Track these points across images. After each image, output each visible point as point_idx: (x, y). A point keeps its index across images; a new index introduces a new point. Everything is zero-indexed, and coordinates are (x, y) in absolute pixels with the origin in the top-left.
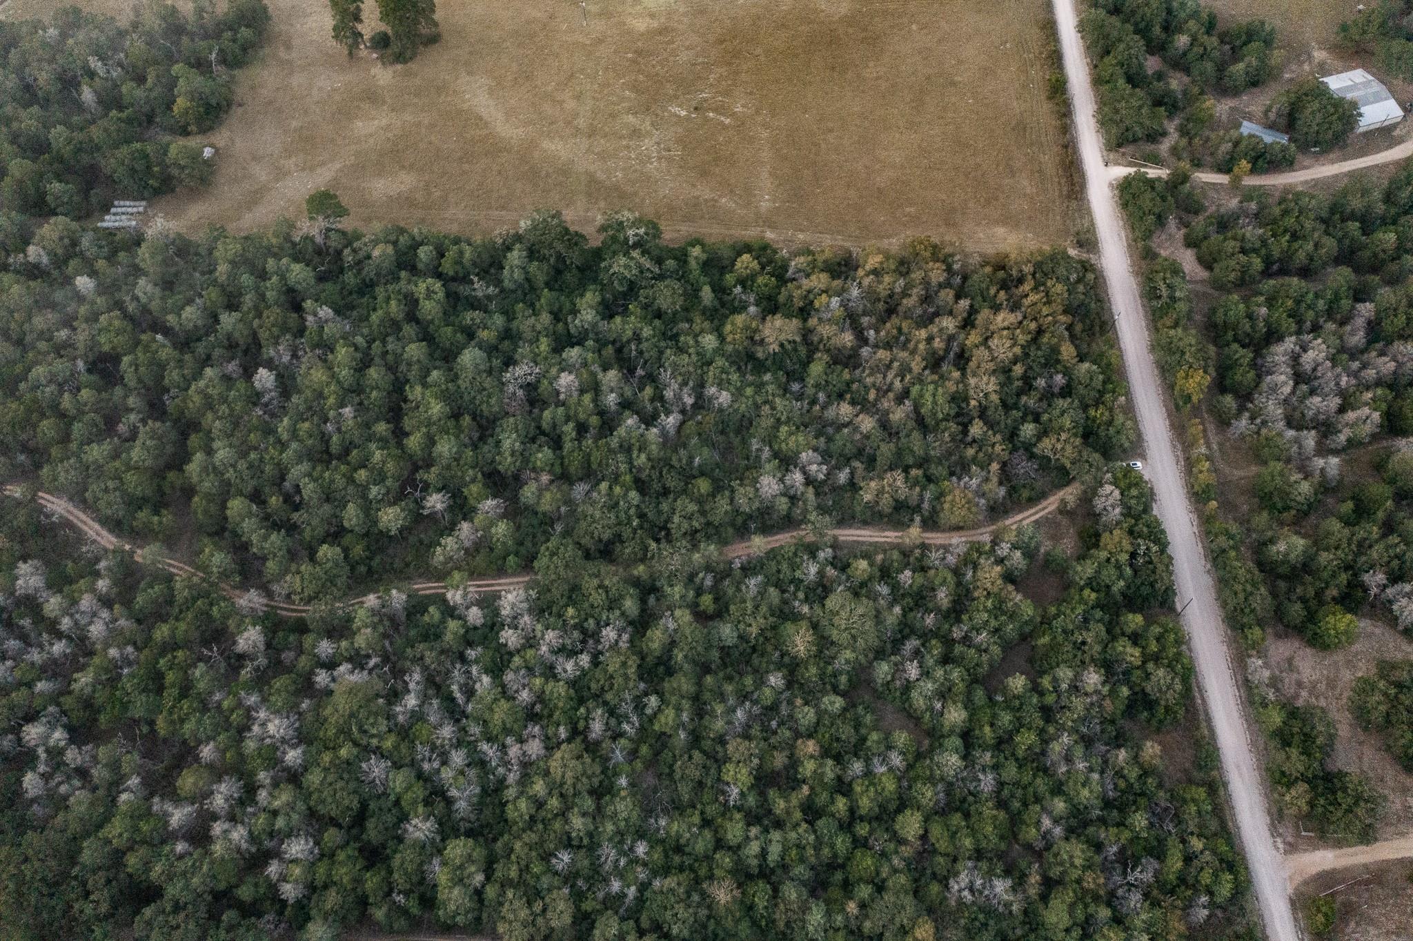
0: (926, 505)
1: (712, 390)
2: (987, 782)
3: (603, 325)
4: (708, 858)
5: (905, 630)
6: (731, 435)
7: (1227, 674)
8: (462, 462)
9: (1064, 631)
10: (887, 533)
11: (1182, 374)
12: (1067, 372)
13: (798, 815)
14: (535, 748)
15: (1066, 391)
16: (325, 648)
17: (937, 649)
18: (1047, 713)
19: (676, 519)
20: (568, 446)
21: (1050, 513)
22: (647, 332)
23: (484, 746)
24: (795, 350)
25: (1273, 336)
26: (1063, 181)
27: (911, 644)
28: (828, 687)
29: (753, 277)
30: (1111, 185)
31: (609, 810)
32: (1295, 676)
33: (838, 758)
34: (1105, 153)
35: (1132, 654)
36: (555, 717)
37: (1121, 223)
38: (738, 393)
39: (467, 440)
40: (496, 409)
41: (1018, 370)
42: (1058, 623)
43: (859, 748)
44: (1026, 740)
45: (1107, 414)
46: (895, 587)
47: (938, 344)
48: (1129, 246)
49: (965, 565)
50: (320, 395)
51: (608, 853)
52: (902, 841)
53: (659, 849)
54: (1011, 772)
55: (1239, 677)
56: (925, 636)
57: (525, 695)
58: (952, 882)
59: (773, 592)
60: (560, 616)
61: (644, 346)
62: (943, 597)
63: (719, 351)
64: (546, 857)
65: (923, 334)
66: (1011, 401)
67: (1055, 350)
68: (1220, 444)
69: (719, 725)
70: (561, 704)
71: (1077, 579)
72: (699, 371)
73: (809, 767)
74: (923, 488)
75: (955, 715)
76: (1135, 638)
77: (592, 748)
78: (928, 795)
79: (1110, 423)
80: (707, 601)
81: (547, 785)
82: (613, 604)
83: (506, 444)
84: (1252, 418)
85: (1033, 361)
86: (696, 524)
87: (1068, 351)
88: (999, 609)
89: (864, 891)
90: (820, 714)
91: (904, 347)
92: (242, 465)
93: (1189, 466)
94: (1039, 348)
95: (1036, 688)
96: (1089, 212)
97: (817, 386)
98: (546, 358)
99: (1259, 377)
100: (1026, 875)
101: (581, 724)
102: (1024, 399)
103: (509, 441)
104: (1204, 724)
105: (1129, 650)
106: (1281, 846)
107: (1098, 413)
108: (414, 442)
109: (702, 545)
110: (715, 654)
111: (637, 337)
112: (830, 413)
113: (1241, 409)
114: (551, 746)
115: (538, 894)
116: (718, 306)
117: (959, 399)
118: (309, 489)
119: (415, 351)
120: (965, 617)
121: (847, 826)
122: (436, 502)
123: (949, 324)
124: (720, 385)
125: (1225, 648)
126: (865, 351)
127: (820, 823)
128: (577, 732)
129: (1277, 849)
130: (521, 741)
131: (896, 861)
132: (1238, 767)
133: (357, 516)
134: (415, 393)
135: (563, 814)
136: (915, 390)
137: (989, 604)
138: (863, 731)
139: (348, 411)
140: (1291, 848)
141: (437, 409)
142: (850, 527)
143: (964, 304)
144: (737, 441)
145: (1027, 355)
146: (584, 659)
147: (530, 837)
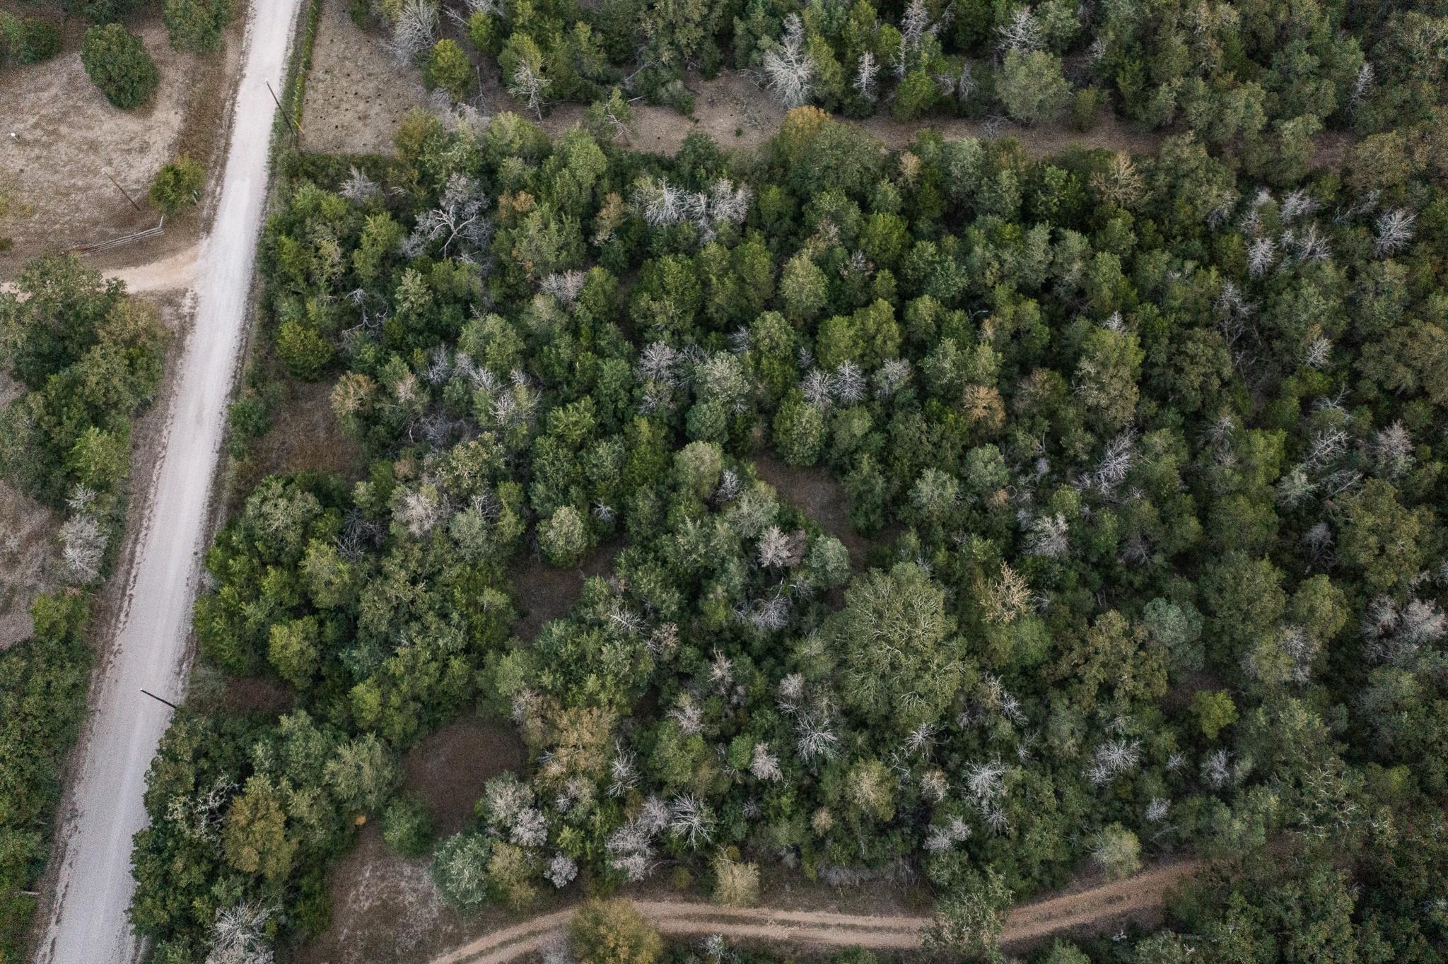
2: (659, 355)
9: (444, 616)
17: (716, 601)
27: (766, 620)
31: (1334, 303)
33: (928, 388)
35: (321, 560)
43: (887, 409)
46: (788, 756)
49: (621, 801)
52: (821, 262)
54: (613, 370)
56: (735, 640)
58: (743, 210)
62: (688, 716)
71: (379, 751)
73: (984, 363)
88: (573, 677)
89: (887, 190)
90: (961, 468)
95: (533, 519)
100: (619, 227)
106: (187, 302)
120: (647, 666)
125: (120, 638)
127: (962, 282)
129: (195, 299)
131: (833, 230)
132: (199, 420)
137: (592, 682)
140: (171, 298)
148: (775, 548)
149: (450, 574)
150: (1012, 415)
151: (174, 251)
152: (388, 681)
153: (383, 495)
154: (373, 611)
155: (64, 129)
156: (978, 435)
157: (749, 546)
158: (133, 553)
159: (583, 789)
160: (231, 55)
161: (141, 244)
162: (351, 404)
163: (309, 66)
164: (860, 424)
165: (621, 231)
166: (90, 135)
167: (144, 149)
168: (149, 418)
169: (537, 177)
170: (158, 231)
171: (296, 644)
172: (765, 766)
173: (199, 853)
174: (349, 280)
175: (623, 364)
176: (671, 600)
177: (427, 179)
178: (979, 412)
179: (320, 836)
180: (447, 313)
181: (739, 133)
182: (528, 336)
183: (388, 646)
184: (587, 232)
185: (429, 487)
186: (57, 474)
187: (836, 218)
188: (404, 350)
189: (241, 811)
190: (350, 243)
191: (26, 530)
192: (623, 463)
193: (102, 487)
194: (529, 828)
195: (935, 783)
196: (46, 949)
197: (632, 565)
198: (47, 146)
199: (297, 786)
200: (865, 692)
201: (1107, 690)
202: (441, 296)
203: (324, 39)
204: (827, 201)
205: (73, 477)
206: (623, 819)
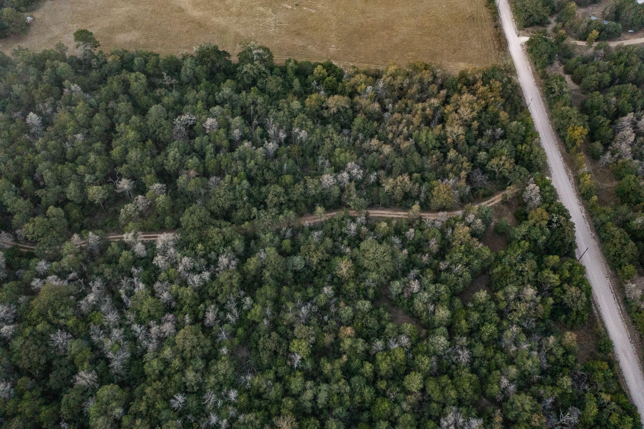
0: (422, 195)
1: (297, 130)
2: (464, 356)
3: (235, 96)
4: (278, 402)
5: (410, 264)
6: (307, 157)
7: (611, 296)
8: (143, 163)
10: (399, 213)
11: (571, 128)
12: (504, 128)
13: (339, 373)
14: (168, 327)
15: (503, 137)
16: (42, 265)
17: (430, 275)
18: (501, 314)
19: (270, 197)
20: (208, 156)
21: (496, 204)
22: (260, 100)
23: (136, 327)
24: (346, 112)
25: (620, 113)
26: (495, 42)
27: (414, 272)
28: (361, 296)
29: (323, 77)
30: (522, 45)
31: (213, 368)
33: (367, 339)
34: (517, 31)
35: (554, 279)
36: (184, 309)
37: (528, 62)
38: (311, 132)
39: (149, 153)
40: (168, 136)
41: (475, 124)
42: (505, 260)
43: (380, 333)
44: (489, 329)
45: (529, 147)
46: (404, 240)
47: (428, 111)
48: (534, 73)
49: (447, 227)
50: (64, 127)
51: (211, 398)
52: (409, 393)
53: (245, 395)
54: (479, 349)
55: (619, 298)
56: (423, 268)
57: (165, 296)
58: (442, 421)
59: (328, 240)
60: (193, 249)
61: (258, 108)
62: (434, 245)
63: (301, 110)
64: (167, 399)
65: (420, 105)
66: (471, 141)
67: (496, 115)
69: (290, 316)
70: (188, 302)
71: (516, 236)
72: (289, 120)
73: (347, 343)
74: (421, 185)
75: (443, 313)
76: (555, 270)
77: (207, 330)
78: (425, 362)
79: (531, 152)
80: (287, 243)
81: (173, 352)
82: (227, 242)
83: (171, 154)
84: (613, 154)
85: (484, 120)
86: (282, 199)
87: (503, 115)
88: (468, 251)
89: (383, 426)
90: (355, 311)
91: (410, 112)
92: (10, 162)
93: (577, 181)
94: (487, 113)
95: (493, 299)
96: (511, 57)
97: (359, 130)
98: (200, 112)
99: (615, 133)
100: (492, 418)
101: (201, 315)
102: (479, 140)
103: (173, 152)
104: (600, 325)
105: (552, 275)
107: (523, 148)
108: (116, 152)
109: (285, 211)
110: (290, 275)
111: (254, 103)
112: (366, 145)
113: (606, 150)
114: (179, 327)
116: (303, 92)
117: (442, 139)
118: (48, 175)
119: (123, 106)
120: (447, 257)
121: (373, 381)
122: (125, 184)
123: (435, 102)
124: (301, 127)
125: (608, 281)
126: (386, 115)
128: (198, 320)
130: (160, 323)
131: (404, 405)
133: (75, 191)
134: (121, 127)
135: (182, 371)
136: (415, 134)
138: (383, 322)
141: (132, 134)
142: (377, 209)
143: (443, 92)
144: (310, 160)
145: (480, 117)
146: (206, 275)
147: (158, 385)
149: (513, 273)
158: (620, 306)
175: (476, 353)
176: (443, 275)
182: (514, 364)
187: (404, 411)
196: (583, 211)
197: (458, 285)
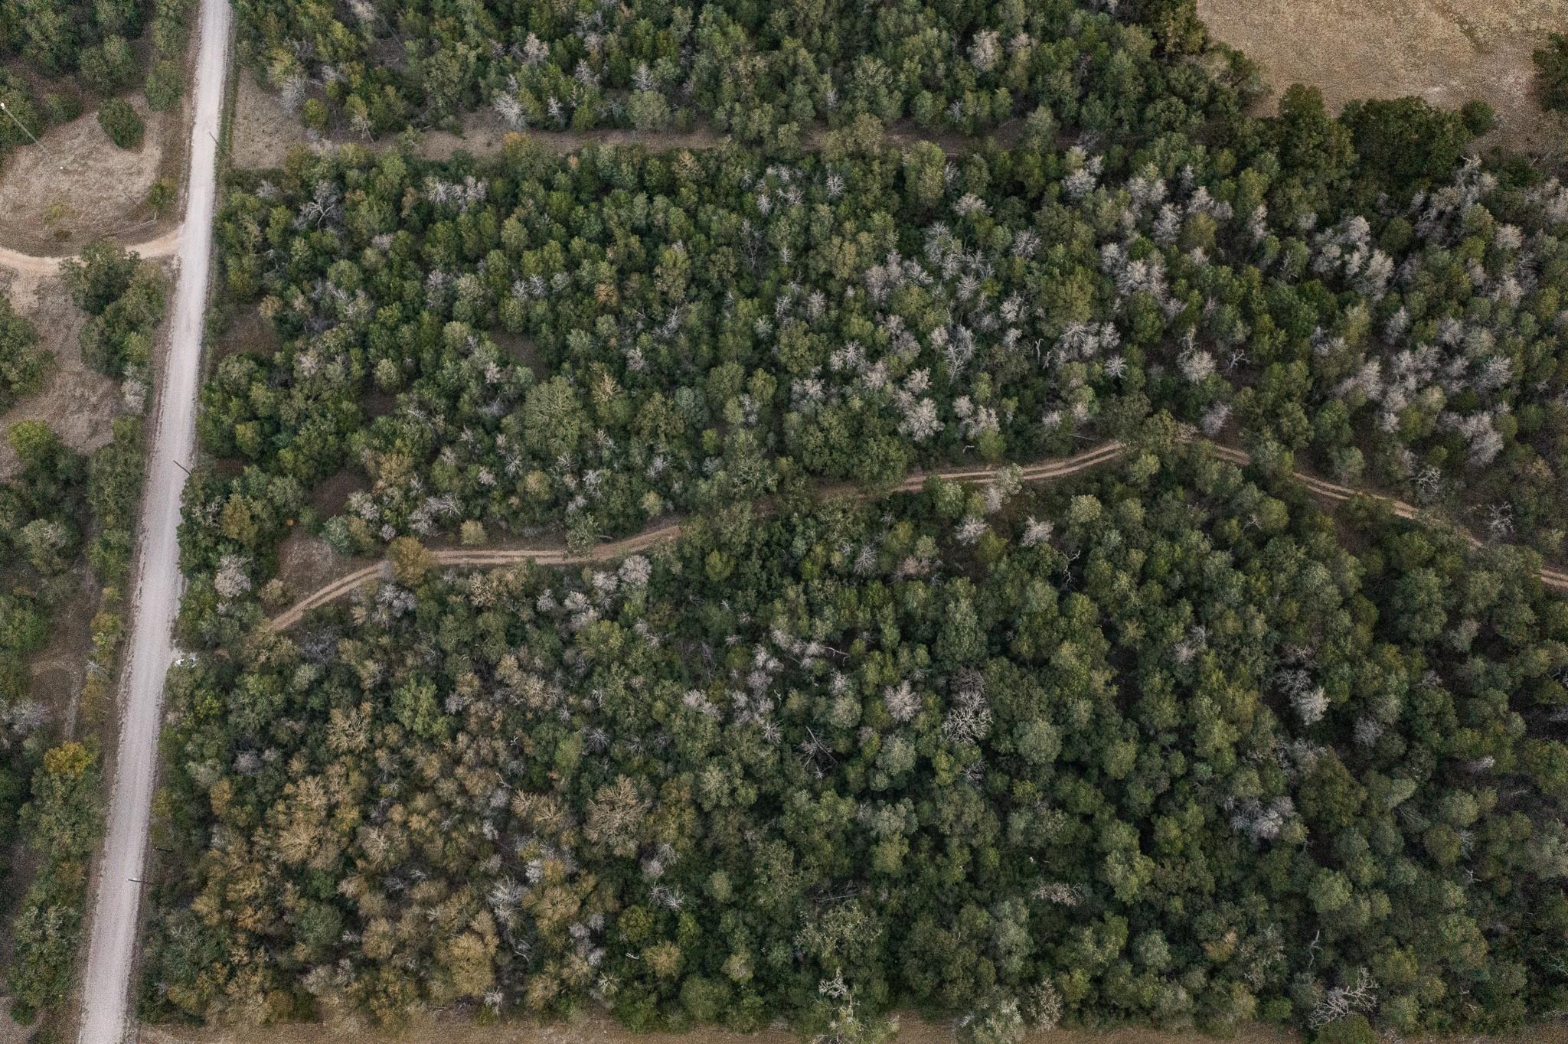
1: (708, 709)
2: (436, 277)
3: (864, 812)
6: (686, 673)
8: (1017, 582)
9: (324, 416)
13: (618, 233)
14: (875, 273)
15: (239, 745)
16: (1116, 365)
17: (465, 405)
20: (889, 610)
21: (306, 598)
24: (596, 788)
27: (491, 409)
29: (653, 939)
31: (796, 229)
32: (96, 417)
33: (576, 285)
36: (858, 305)
38: (673, 706)
41: (296, 766)
44: (389, 313)
45: (197, 700)
46: (500, 475)
47: (397, 813)
49: (416, 499)
53: (747, 206)
54: (411, 287)
56: (475, 422)
57: (894, 321)
58: (483, 192)
59: (637, 459)
60: (869, 404)
61: (805, 778)
62: (448, 456)
63: (700, 768)
68: (65, 707)
70: (855, 317)
72: (727, 735)
75: (456, 329)
76: (251, 413)
77: (822, 282)
80: (710, 435)
83: (965, 605)
85: (272, 778)
87: (221, 798)
88: (389, 440)
89: (561, 178)
94: (260, 797)
95: (369, 366)
98: (937, 747)
101: (832, 303)
103: (962, 611)
105: (261, 395)
106: (175, 262)
107: (208, 704)
109: (714, 492)
111: (816, 796)
112: (555, 694)
114: (858, 281)
115: (852, 156)
117: (385, 716)
120: (428, 435)
121: (573, 230)
124: (697, 714)
126: (500, 799)
127: (598, 228)
129: (179, 260)
131: (531, 202)
132: (188, 328)
133: (1127, 509)
134: (1102, 682)
135: (839, 220)
136: (440, 726)
137: (398, 442)
138: (550, 314)
139: (1185, 653)
140: (165, 260)
145: (279, 787)
146: (836, 362)
147: (867, 200)
148: (493, 373)
149: (326, 395)
150: (623, 298)
151: (165, 233)
152: (297, 448)
153: (289, 358)
154: (287, 413)
155: (91, 163)
156: (604, 309)
157: (481, 375)
159: (397, 493)
160: (186, 110)
161: (145, 230)
162: (270, 313)
163: (234, 115)
164: (541, 308)
165: (416, 209)
166: (108, 165)
167: (140, 173)
168: (161, 328)
169: (367, 180)
170: (154, 221)
171: (249, 434)
172: (486, 477)
173: (209, 532)
174: (265, 245)
175: (417, 283)
176: (442, 404)
177: (305, 185)
178: (602, 298)
179: (268, 525)
180: (320, 260)
181: (489, 145)
182: (365, 271)
183: (295, 432)
184: (399, 209)
185: (312, 352)
186: (117, 358)
187: (533, 196)
188: (297, 282)
189: (228, 510)
190: (264, 224)
191: (100, 392)
192: (415, 334)
193: (140, 364)
194: (369, 511)
195: (570, 481)
196: (138, 591)
197: (422, 386)
198: (81, 173)
199: (255, 499)
200: (533, 437)
201: (654, 434)
202: (317, 251)
203: (241, 97)
204: (526, 186)
205: (124, 359)
206: (416, 507)
